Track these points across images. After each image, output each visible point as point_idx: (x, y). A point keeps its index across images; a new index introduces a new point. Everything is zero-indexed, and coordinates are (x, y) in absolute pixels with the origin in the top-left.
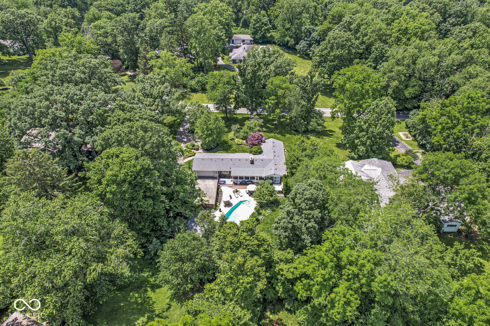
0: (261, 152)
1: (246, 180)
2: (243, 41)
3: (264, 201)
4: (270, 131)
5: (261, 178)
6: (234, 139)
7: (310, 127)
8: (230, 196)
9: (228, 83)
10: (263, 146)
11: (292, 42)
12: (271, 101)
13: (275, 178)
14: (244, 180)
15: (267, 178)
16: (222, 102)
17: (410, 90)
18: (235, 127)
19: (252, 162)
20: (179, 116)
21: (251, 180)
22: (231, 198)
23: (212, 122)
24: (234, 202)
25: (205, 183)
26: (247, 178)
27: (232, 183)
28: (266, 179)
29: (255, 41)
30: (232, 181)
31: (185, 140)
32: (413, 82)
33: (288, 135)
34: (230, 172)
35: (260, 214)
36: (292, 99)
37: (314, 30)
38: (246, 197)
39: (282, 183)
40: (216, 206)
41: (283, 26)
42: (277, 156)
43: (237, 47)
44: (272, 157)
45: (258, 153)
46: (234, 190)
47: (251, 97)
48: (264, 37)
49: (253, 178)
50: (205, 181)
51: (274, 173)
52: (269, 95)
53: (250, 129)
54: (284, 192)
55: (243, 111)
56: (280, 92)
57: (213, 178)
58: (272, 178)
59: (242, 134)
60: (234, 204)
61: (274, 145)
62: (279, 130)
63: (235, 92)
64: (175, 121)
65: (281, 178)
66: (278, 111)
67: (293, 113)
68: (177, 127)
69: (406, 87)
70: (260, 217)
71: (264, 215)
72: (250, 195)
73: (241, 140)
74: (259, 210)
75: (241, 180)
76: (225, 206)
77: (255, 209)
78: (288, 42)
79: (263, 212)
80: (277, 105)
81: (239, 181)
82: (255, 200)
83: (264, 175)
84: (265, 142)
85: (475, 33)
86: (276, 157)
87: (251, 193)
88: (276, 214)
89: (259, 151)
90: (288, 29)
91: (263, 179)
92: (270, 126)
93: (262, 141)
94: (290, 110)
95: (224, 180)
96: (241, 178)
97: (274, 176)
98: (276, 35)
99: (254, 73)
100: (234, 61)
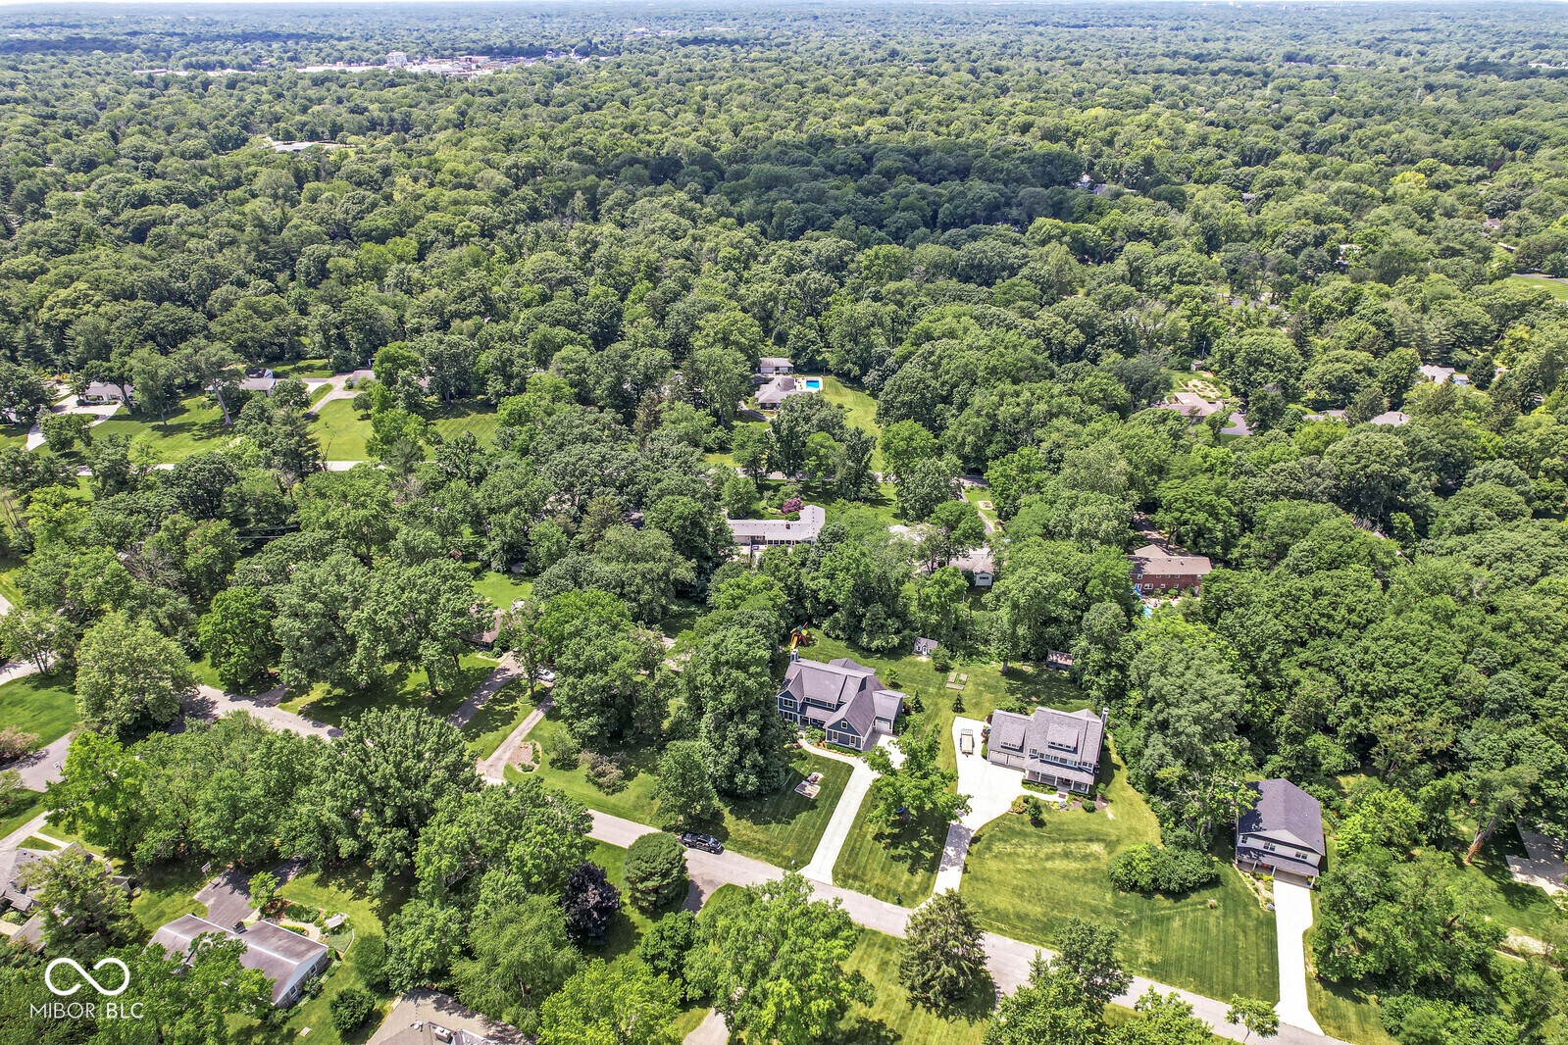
0: (798, 519)
2: (777, 369)
4: (811, 500)
7: (861, 495)
9: (760, 441)
10: (801, 513)
11: (856, 371)
12: (811, 462)
16: (752, 464)
17: (993, 447)
18: (767, 494)
19: (788, 527)
23: (741, 487)
29: (797, 369)
32: (998, 436)
34: (764, 537)
36: (837, 460)
37: (890, 354)
41: (843, 346)
42: (815, 521)
43: (767, 382)
45: (794, 519)
47: (788, 459)
48: (811, 360)
52: (810, 454)
53: (787, 495)
55: (777, 476)
56: (822, 451)
59: (776, 501)
61: (814, 511)
62: (823, 498)
63: (767, 452)
66: (820, 474)
67: (838, 476)
69: (990, 442)
73: (775, 510)
78: (850, 371)
80: (818, 467)
84: (803, 509)
85: (1076, 374)
89: (796, 517)
90: (848, 352)
93: (800, 508)
94: (834, 473)
98: (830, 358)
99: (791, 429)
100: (763, 406)
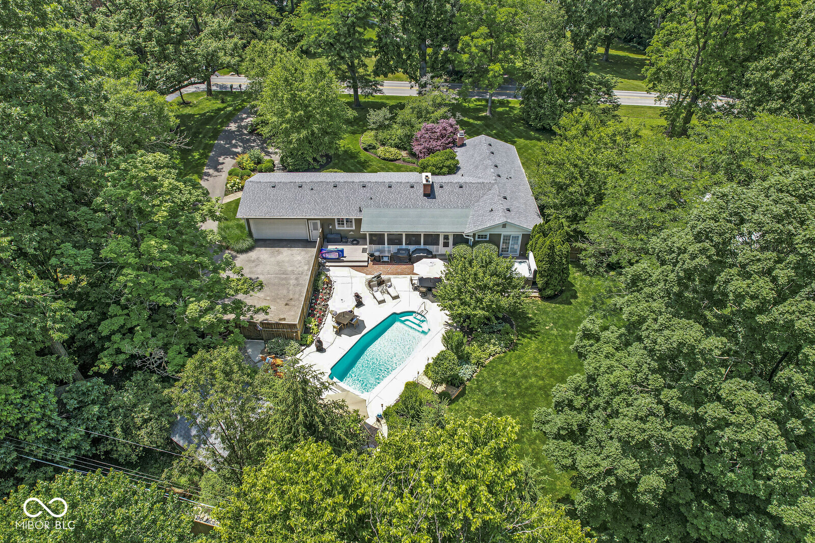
1: (412, 248)
3: (480, 312)
5: (460, 239)
6: (374, 148)
8: (357, 296)
10: (460, 154)
13: (507, 238)
14: (404, 246)
15: (479, 239)
18: (377, 115)
19: (429, 192)
20: (233, 101)
21: (428, 247)
22: (359, 304)
23: (308, 82)
24: (371, 315)
25: (280, 258)
26: (413, 238)
27: (365, 257)
28: (475, 243)
30: (364, 250)
31: (239, 150)
33: (522, 140)
34: (359, 222)
35: (464, 359)
38: (412, 300)
39: (531, 255)
40: (307, 330)
42: (504, 176)
44: (491, 179)
45: (445, 170)
46: (370, 277)
49: (432, 239)
50: (279, 253)
51: (502, 220)
54: (540, 282)
57: (306, 243)
58: (494, 239)
59: (396, 132)
60: (369, 325)
61: (492, 149)
62: (495, 129)
64: (220, 109)
65: (527, 238)
68: (222, 124)
70: (466, 372)
71: (478, 364)
72: (424, 295)
73: (393, 150)
74: (460, 344)
75: (394, 248)
76: (339, 332)
77: (447, 339)
79: (473, 349)
81: (389, 249)
82: (444, 308)
83: (468, 229)
84: (463, 145)
86: (503, 180)
87: (427, 288)
88: (520, 357)
89: (448, 163)
91: (466, 242)
92: (471, 121)
93: (454, 142)
95: (340, 247)
96: (395, 239)
97: (504, 232)
